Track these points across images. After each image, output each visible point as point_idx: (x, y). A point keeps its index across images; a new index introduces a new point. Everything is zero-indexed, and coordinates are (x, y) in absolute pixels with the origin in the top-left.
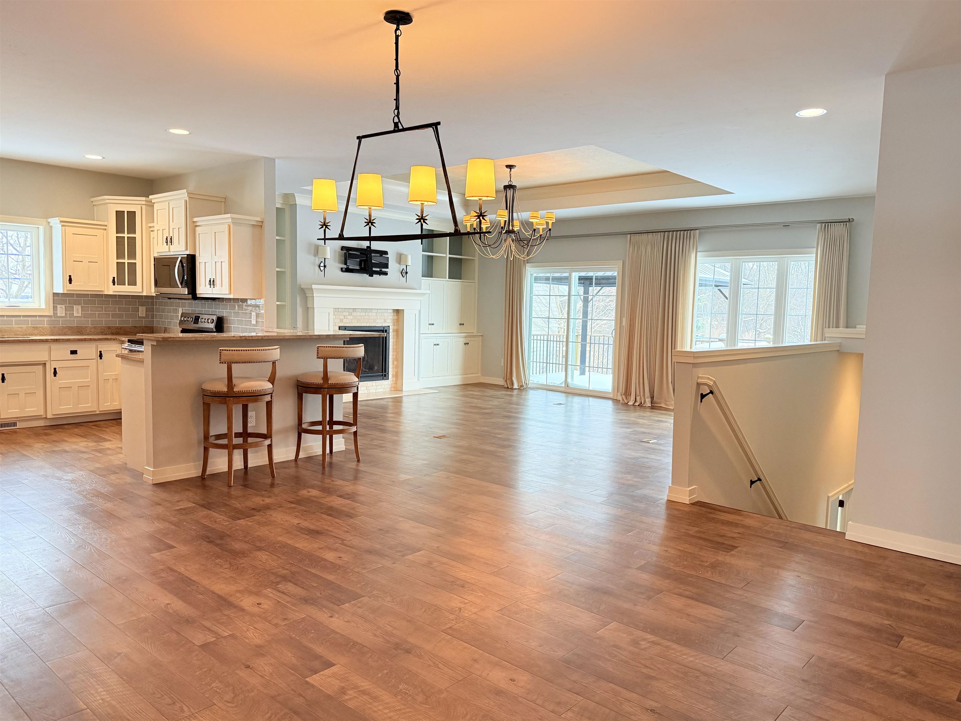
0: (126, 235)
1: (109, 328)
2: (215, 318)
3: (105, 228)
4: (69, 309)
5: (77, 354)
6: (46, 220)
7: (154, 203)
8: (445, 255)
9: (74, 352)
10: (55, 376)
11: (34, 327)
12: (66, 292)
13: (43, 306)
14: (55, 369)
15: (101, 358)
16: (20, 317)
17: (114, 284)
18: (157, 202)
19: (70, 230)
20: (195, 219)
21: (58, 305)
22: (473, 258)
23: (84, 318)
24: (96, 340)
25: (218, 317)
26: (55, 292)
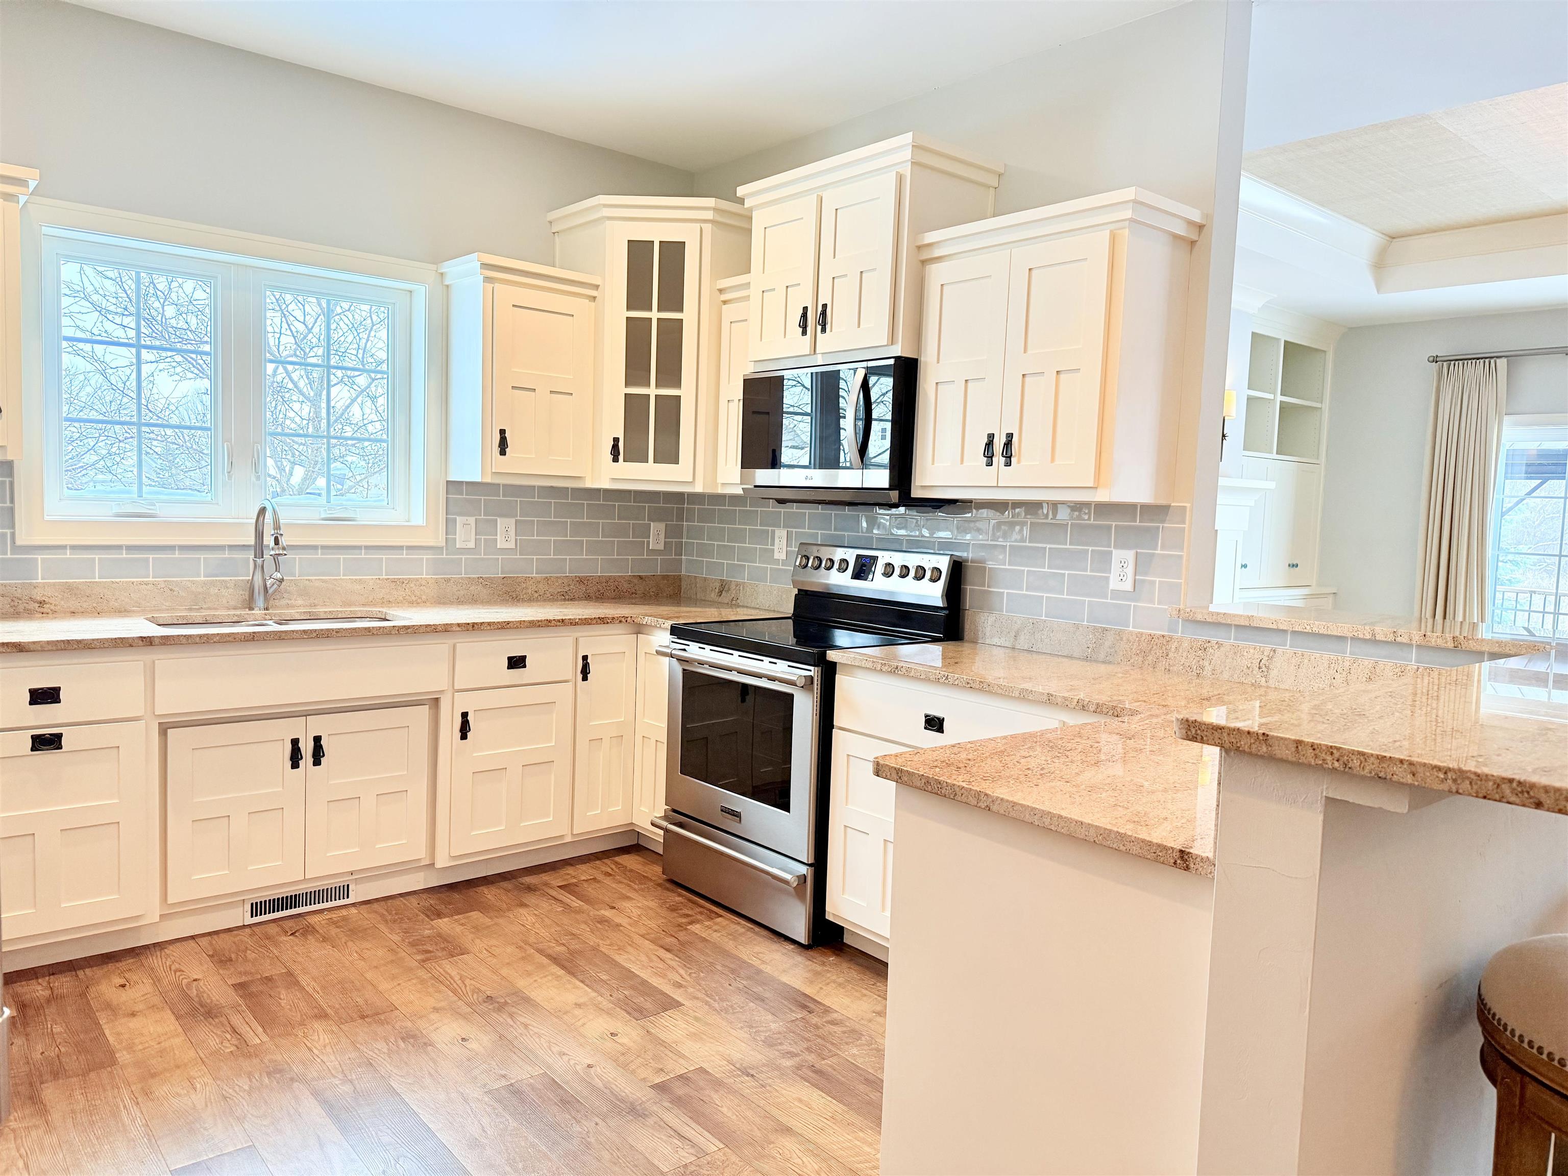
0: (654, 315)
1: (581, 581)
2: (943, 563)
3: (593, 293)
4: (485, 528)
5: (525, 666)
6: (434, 267)
7: (751, 210)
8: (1271, 396)
9: (516, 662)
10: (464, 737)
11: (394, 581)
12: (488, 480)
13: (418, 518)
14: (465, 715)
15: (585, 678)
16: (357, 551)
17: (615, 459)
18: (759, 206)
19: (507, 294)
20: (930, 237)
21: (458, 518)
22: (1318, 405)
23: (520, 555)
24: (576, 624)
25: (954, 561)
26: (452, 478)
